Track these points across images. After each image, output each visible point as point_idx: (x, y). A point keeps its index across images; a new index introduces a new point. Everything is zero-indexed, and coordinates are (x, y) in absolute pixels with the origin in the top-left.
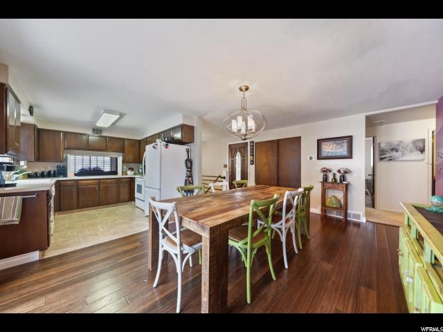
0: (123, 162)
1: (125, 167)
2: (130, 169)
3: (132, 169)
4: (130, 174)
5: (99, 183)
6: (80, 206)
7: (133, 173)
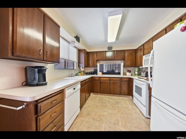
0: (124, 66)
1: (125, 70)
2: (128, 71)
3: (130, 71)
4: (128, 75)
5: (110, 80)
6: (101, 92)
7: (130, 74)
